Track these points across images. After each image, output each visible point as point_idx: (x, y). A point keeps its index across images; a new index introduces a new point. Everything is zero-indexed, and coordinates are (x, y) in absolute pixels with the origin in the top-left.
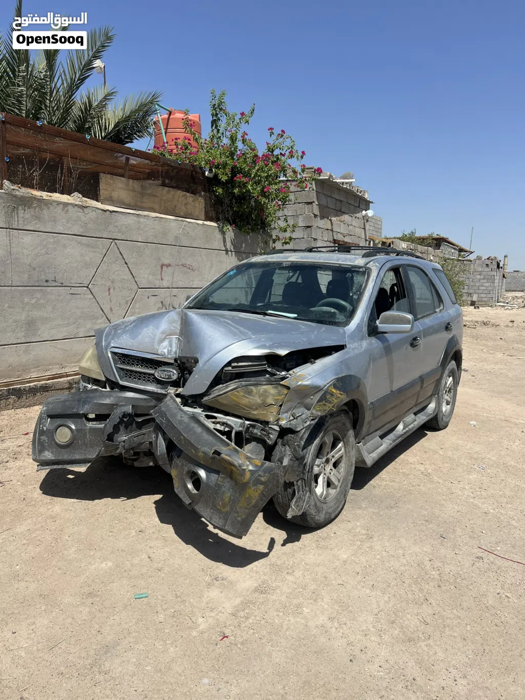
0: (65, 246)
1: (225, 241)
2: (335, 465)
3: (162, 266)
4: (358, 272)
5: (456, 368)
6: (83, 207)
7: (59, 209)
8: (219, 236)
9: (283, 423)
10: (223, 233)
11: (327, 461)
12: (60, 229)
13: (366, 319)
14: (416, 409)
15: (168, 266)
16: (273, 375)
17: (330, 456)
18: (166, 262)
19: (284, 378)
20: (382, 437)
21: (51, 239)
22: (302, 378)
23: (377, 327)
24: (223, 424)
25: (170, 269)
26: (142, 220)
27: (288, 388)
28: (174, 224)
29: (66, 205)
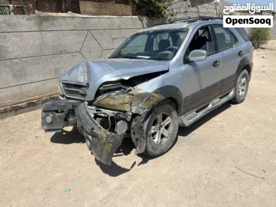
0: (67, 36)
1: (143, 24)
2: (167, 127)
3: (113, 39)
4: (182, 31)
5: (247, 73)
6: (73, 18)
7: (62, 20)
8: (139, 22)
9: (134, 111)
10: (142, 21)
11: (161, 126)
12: (64, 28)
13: (183, 56)
14: (221, 96)
15: (116, 39)
16: (125, 89)
17: (162, 124)
18: (115, 37)
19: (130, 91)
20: (197, 112)
21: (60, 33)
22: (140, 90)
23: (188, 59)
24: (104, 113)
25: (117, 40)
26: (101, 20)
27: (133, 95)
28: (117, 20)
29: (65, 17)
